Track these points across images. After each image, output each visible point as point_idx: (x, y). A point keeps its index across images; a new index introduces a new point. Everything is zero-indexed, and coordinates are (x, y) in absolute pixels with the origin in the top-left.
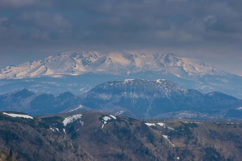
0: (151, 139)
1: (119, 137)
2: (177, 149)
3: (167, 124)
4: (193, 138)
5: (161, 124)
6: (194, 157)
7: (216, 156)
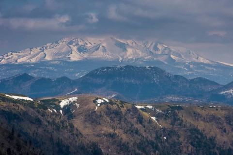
0: (140, 120)
1: (111, 119)
2: (164, 129)
3: (156, 107)
4: (179, 119)
5: (150, 107)
6: (179, 137)
7: (199, 136)
